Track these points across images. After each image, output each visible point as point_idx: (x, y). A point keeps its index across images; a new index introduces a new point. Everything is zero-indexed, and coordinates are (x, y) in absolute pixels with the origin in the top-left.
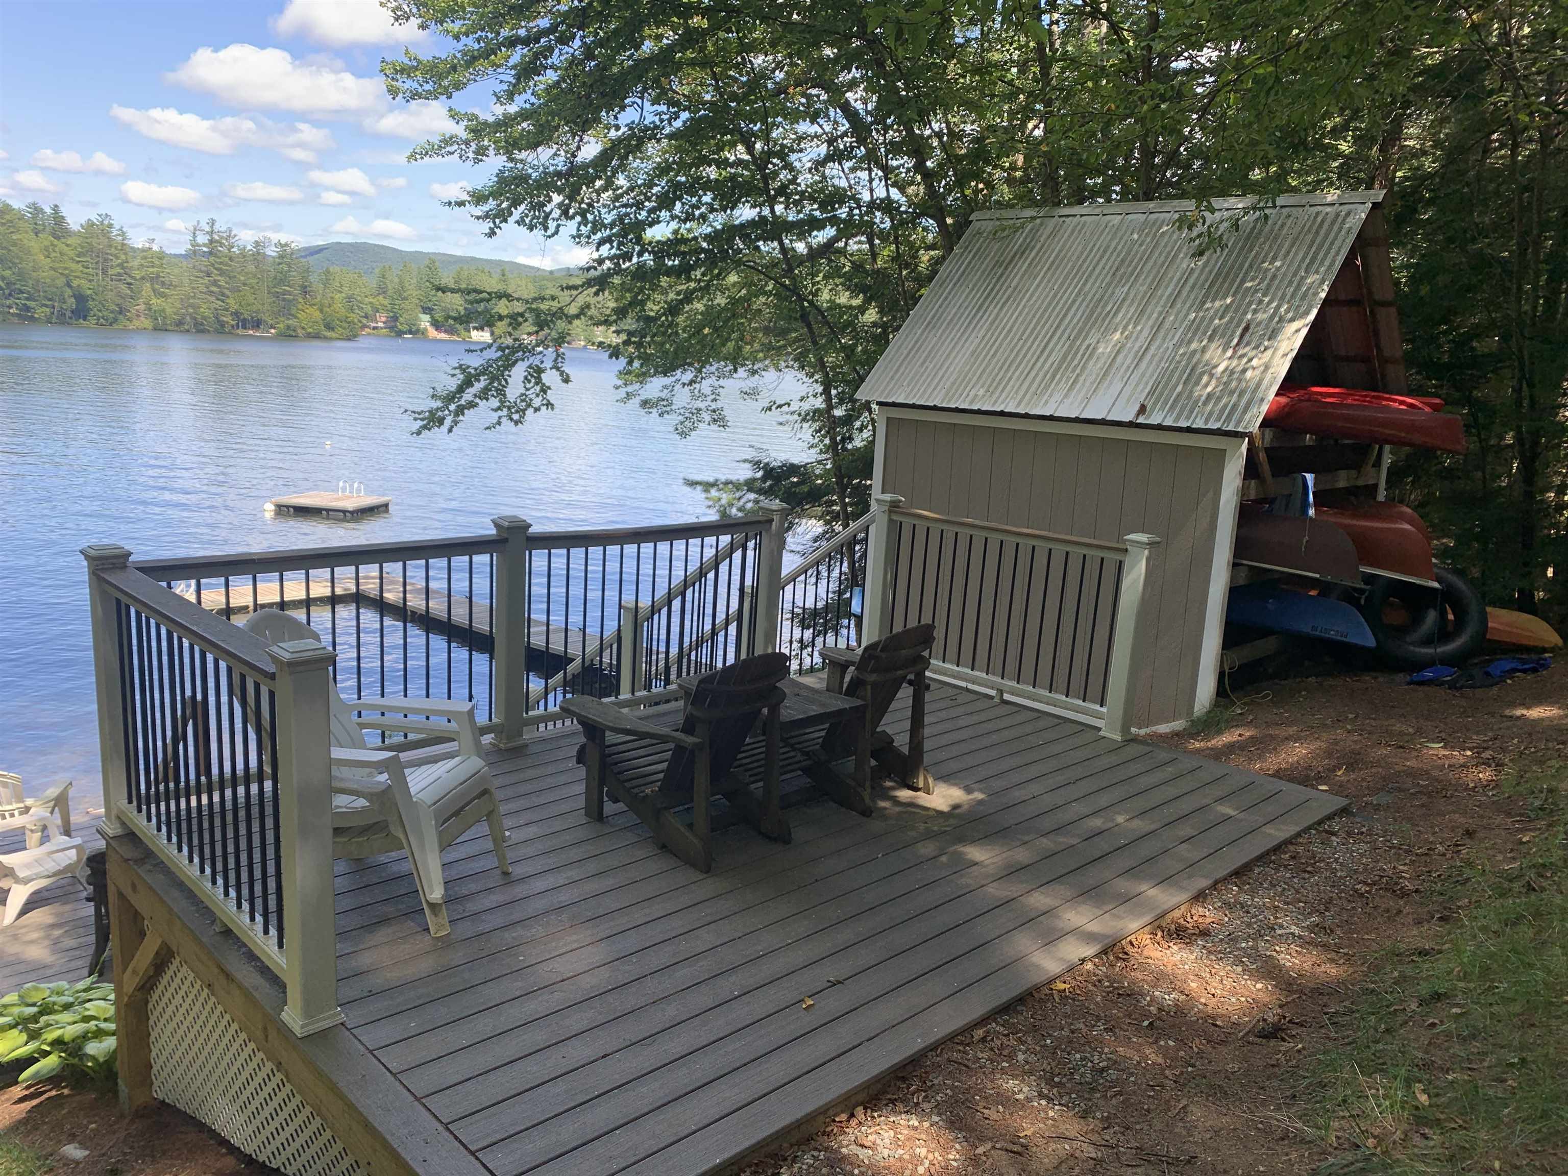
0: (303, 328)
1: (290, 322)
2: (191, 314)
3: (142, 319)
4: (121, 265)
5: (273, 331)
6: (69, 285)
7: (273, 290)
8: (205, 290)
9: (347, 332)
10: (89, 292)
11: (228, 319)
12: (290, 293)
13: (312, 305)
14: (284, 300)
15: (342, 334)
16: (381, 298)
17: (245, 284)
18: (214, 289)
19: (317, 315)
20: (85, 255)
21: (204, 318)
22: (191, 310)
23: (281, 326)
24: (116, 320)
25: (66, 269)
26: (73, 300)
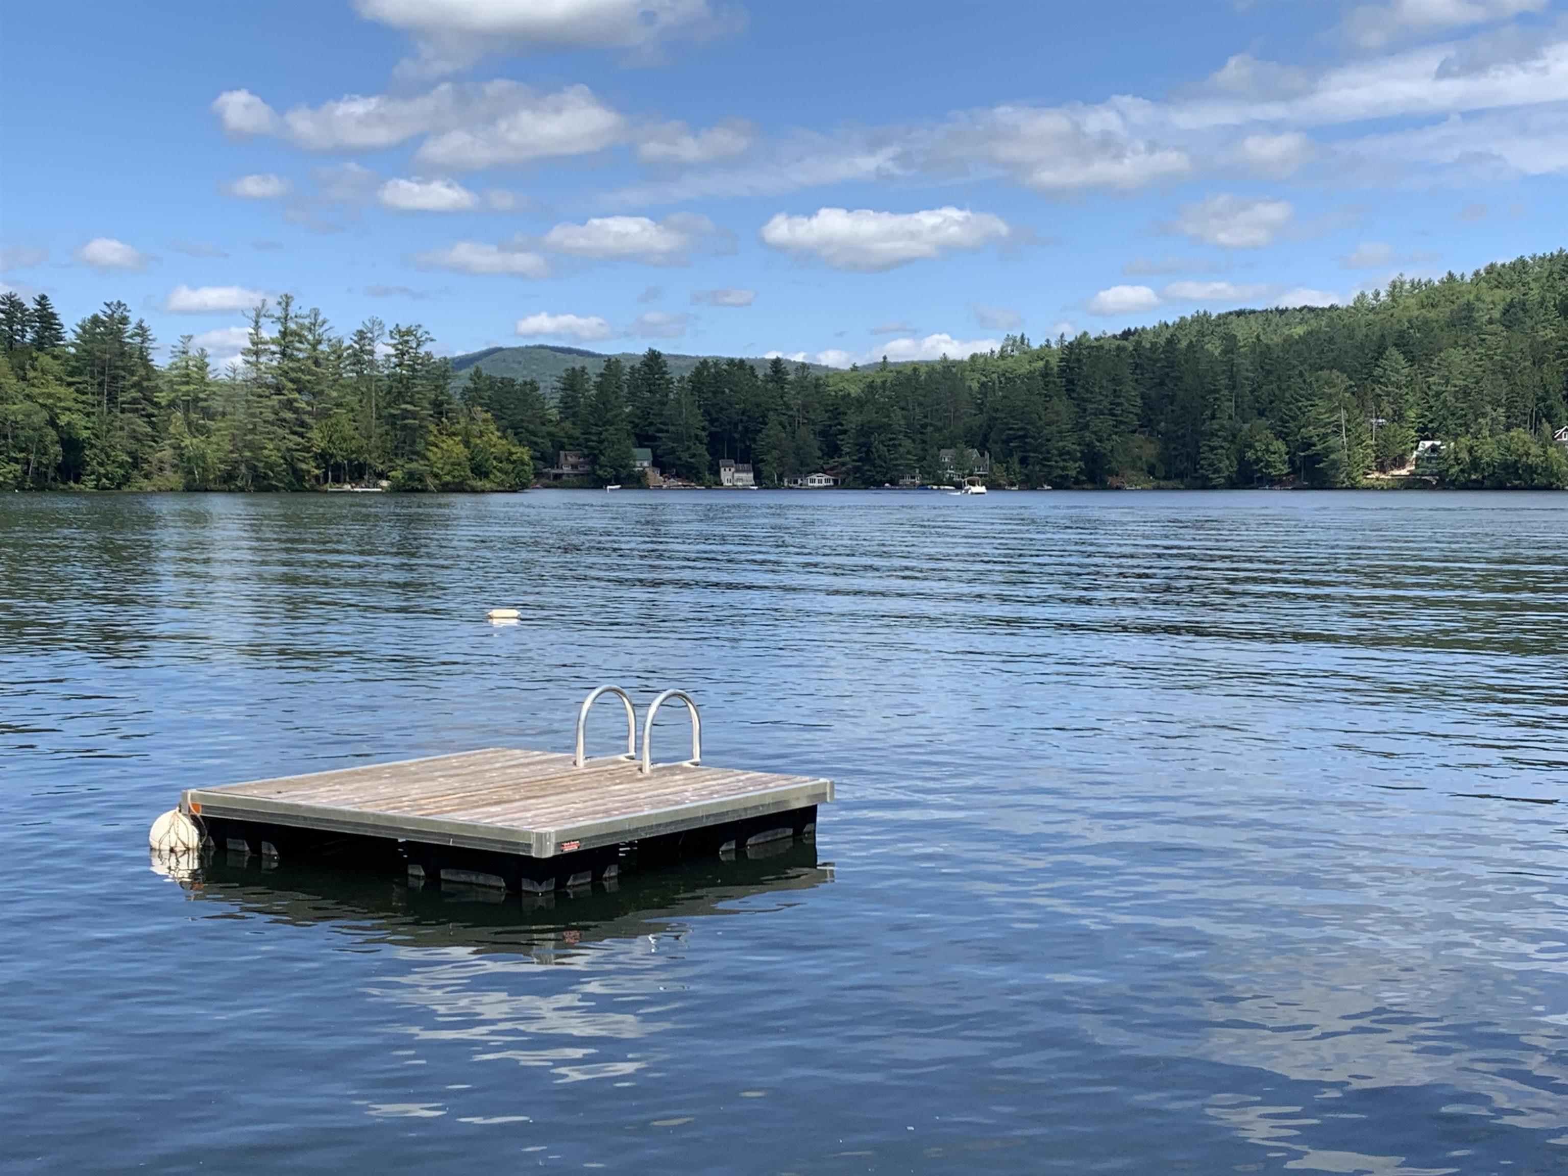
0: (436, 476)
1: (413, 466)
2: (247, 461)
3: (168, 473)
4: (137, 385)
5: (385, 483)
6: (52, 423)
7: (385, 413)
8: (271, 417)
9: (511, 480)
10: (85, 434)
11: (310, 467)
12: (414, 415)
13: (451, 435)
14: (404, 427)
15: (501, 484)
16: (567, 424)
17: (339, 405)
18: (288, 415)
19: (459, 451)
20: (81, 374)
21: (270, 466)
22: (248, 454)
23: (398, 474)
24: (127, 479)
25: (50, 396)
26: (58, 448)
